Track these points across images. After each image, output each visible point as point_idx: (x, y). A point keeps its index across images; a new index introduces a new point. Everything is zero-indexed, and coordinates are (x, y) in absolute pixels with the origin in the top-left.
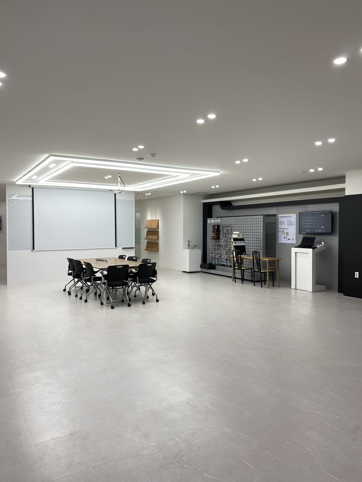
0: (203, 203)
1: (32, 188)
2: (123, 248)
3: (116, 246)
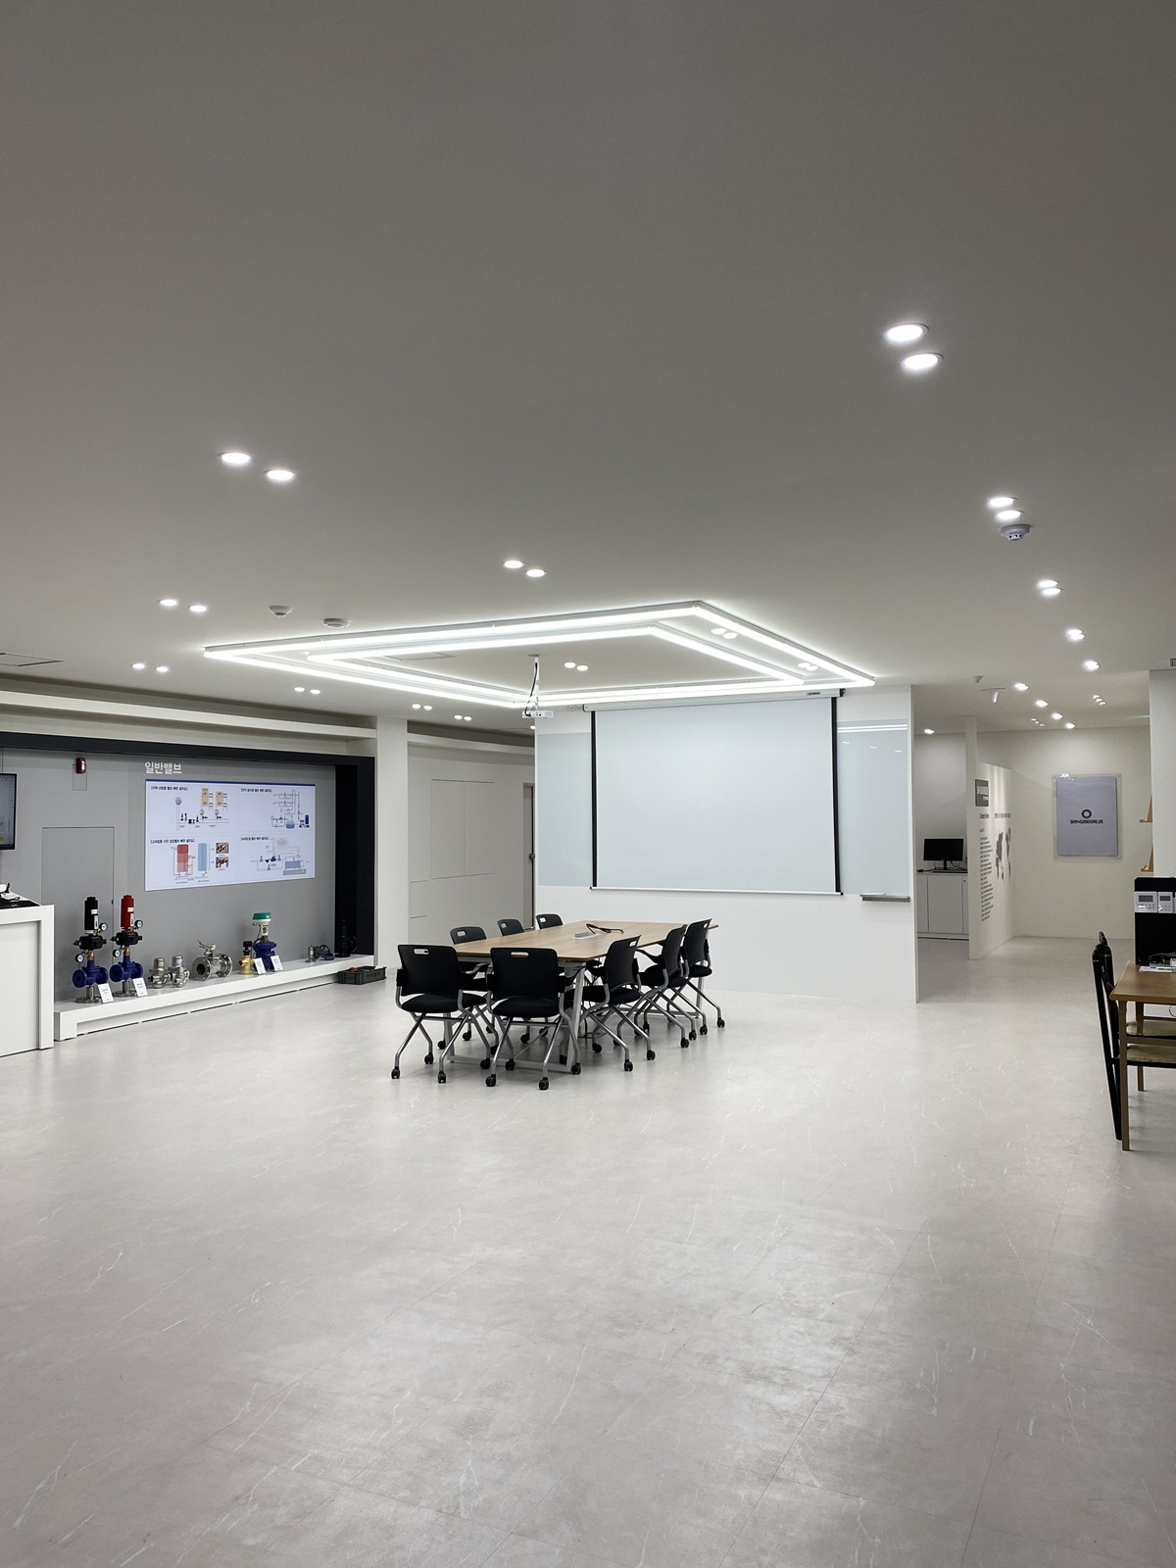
1: (591, 715)
2: (865, 898)
3: (838, 889)
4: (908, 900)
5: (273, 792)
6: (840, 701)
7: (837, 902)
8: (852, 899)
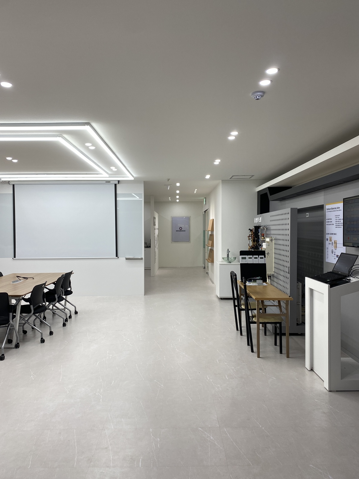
0: (258, 192)
1: (12, 186)
2: (126, 259)
3: (117, 256)
4: (142, 259)
7: (117, 261)
8: (122, 259)
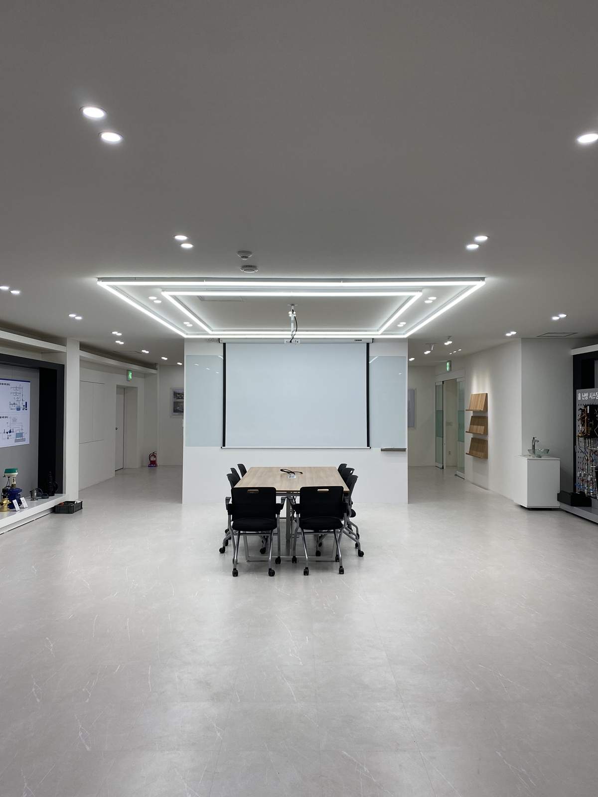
0: (574, 356)
1: (223, 344)
2: (382, 450)
3: (368, 445)
4: (404, 450)
5: (11, 386)
6: (371, 346)
7: (368, 453)
8: (376, 450)
